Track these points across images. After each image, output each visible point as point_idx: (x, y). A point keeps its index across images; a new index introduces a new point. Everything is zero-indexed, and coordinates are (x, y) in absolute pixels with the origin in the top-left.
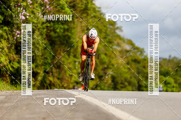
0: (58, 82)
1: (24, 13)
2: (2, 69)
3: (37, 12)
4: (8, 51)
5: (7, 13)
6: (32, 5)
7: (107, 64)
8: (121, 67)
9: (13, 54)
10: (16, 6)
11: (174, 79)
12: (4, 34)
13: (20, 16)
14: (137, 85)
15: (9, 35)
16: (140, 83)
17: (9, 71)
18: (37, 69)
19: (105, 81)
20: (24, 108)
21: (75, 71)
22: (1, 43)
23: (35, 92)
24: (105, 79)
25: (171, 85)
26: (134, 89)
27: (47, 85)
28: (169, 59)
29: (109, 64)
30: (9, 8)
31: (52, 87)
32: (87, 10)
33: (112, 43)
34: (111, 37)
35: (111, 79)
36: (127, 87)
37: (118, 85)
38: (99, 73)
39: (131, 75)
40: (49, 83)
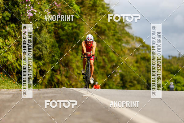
0: (66, 80)
1: (31, 9)
2: (9, 67)
3: (45, 8)
4: (15, 49)
5: (14, 10)
6: (39, 2)
7: (116, 62)
10: (24, 2)
12: (12, 31)
13: (27, 12)
15: (16, 33)
17: (16, 69)
18: (44, 67)
19: (114, 80)
20: (32, 107)
22: (8, 40)
23: (43, 91)
24: (113, 77)
25: (181, 84)
26: (143, 88)
27: (55, 83)
28: (179, 57)
29: (117, 62)
30: (16, 4)
31: (60, 85)
32: (96, 6)
33: (121, 41)
34: (120, 34)
35: (120, 78)
36: (136, 86)
37: (127, 83)
38: (107, 71)
39: (140, 74)
40: (57, 81)
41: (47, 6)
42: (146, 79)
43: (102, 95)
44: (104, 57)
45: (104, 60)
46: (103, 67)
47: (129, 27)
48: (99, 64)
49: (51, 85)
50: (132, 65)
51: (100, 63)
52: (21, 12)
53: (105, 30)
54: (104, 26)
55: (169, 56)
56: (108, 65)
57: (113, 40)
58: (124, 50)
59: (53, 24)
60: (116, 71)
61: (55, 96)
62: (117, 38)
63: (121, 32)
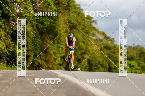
0: (45, 64)
3: (29, 7)
5: (5, 8)
6: (25, 2)
7: (84, 50)
8: (96, 52)
9: (9, 41)
11: (138, 63)
13: (15, 10)
14: (108, 67)
15: (6, 26)
16: (111, 66)
17: (6, 54)
20: (18, 84)
21: (58, 55)
24: (82, 62)
25: (135, 68)
26: (105, 70)
28: (134, 47)
29: (86, 50)
30: (6, 4)
31: (40, 67)
32: (69, 7)
33: (89, 33)
34: (88, 29)
35: (87, 62)
36: (100, 69)
37: (93, 67)
38: (78, 57)
39: (103, 59)
40: (38, 64)
41: (31, 5)
42: (108, 63)
43: (73, 76)
47: (95, 23)
49: (33, 67)
50: (97, 53)
52: (10, 9)
53: (76, 25)
54: (75, 22)
56: (78, 53)
58: (91, 41)
59: (35, 19)
60: (85, 57)
61: (36, 76)
62: (86, 31)
63: (89, 26)
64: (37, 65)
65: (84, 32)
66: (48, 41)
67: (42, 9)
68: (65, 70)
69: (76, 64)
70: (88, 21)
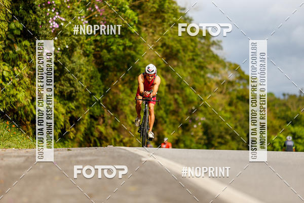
0: (114, 134)
1: (56, 17)
2: (19, 112)
3: (79, 15)
4: (29, 82)
5: (28, 17)
6: (70, 5)
7: (196, 104)
8: (220, 109)
10: (44, 5)
12: (25, 52)
13: (50, 22)
15: (31, 55)
18: (78, 112)
19: (193, 133)
22: (18, 68)
23: (75, 151)
24: (192, 129)
26: (241, 147)
27: (95, 138)
28: (300, 96)
30: (32, 9)
31: (104, 142)
32: (163, 12)
33: (205, 69)
34: (203, 59)
35: (203, 130)
36: (229, 144)
37: (214, 139)
38: (182, 119)
39: (236, 123)
40: (99, 135)
42: (245, 132)
43: (173, 158)
44: (176, 96)
45: (176, 100)
46: (175, 112)
47: (218, 47)
48: (168, 107)
49: (89, 141)
50: (222, 109)
51: (170, 105)
52: (39, 20)
53: (178, 51)
54: (176, 44)
55: (284, 95)
56: (182, 110)
57: (191, 67)
58: (209, 84)
59: (92, 41)
60: (196, 119)
61: (95, 160)
62: (198, 64)
63: (204, 54)
64: (97, 138)
65: (196, 66)
66: (120, 86)
67: (107, 18)
68: (156, 146)
69: (178, 134)
70: (204, 44)
